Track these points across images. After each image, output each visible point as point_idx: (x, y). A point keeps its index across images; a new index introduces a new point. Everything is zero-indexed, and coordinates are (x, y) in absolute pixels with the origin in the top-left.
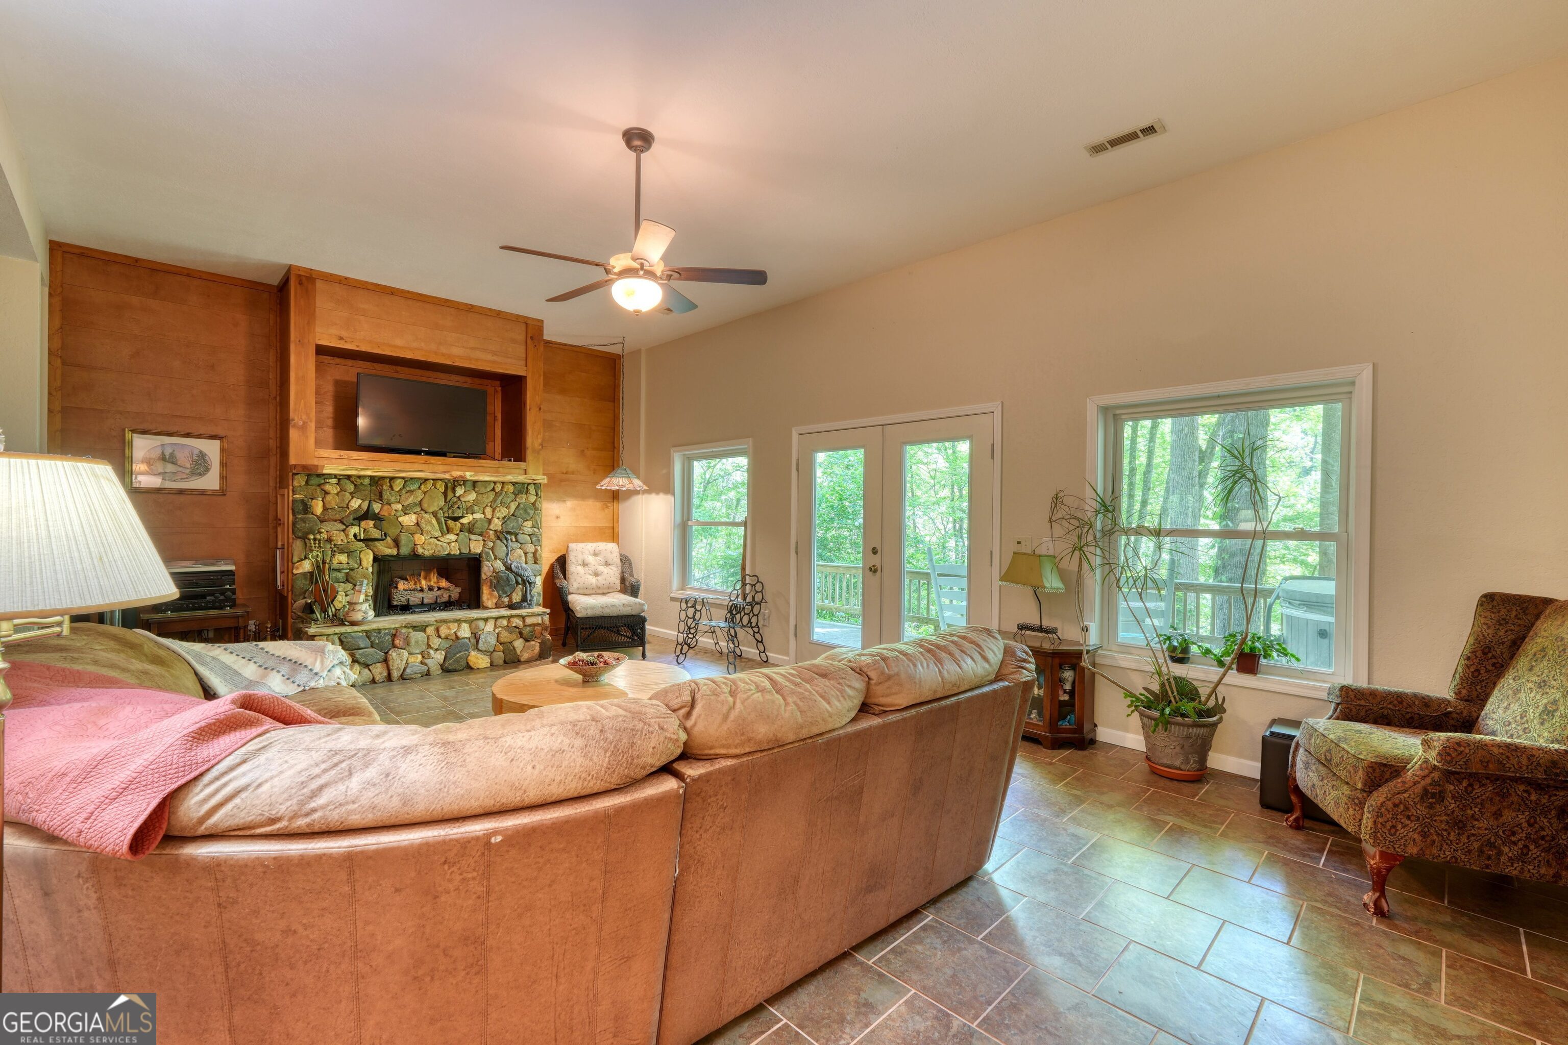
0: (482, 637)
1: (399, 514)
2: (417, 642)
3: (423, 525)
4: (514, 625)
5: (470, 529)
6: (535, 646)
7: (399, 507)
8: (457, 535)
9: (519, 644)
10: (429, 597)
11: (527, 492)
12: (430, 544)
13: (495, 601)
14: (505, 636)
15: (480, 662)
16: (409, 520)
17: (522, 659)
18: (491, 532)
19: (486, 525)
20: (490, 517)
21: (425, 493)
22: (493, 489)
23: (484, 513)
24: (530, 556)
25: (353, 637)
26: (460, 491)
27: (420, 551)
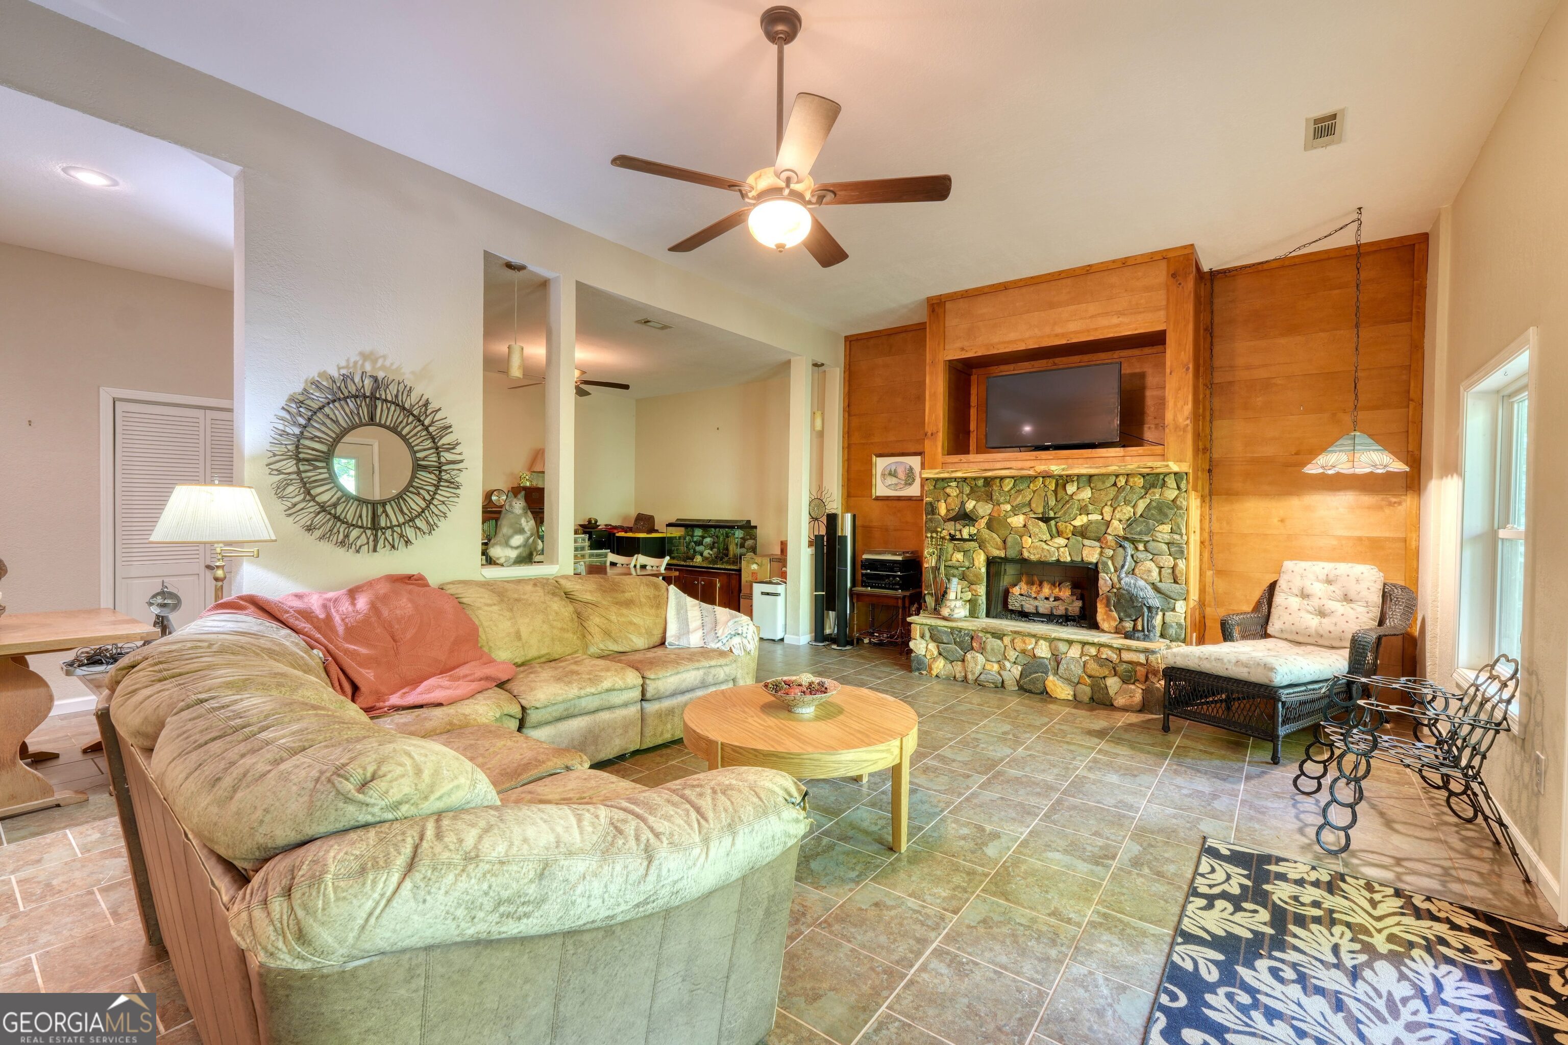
0: (1063, 661)
1: (1008, 515)
2: (993, 650)
3: (1030, 527)
4: (1104, 656)
5: (1082, 533)
6: (1137, 693)
7: (1008, 507)
8: (1068, 539)
9: (1113, 683)
10: (1044, 607)
11: (1164, 484)
12: (1036, 548)
13: (1114, 624)
14: (1093, 667)
15: (1059, 690)
16: (1017, 521)
17: (1116, 703)
18: (1110, 538)
19: (1103, 528)
20: (1107, 517)
21: (1034, 492)
22: (1115, 484)
23: (1102, 514)
24: (1167, 572)
25: (938, 631)
26: (1071, 488)
27: (1026, 554)
